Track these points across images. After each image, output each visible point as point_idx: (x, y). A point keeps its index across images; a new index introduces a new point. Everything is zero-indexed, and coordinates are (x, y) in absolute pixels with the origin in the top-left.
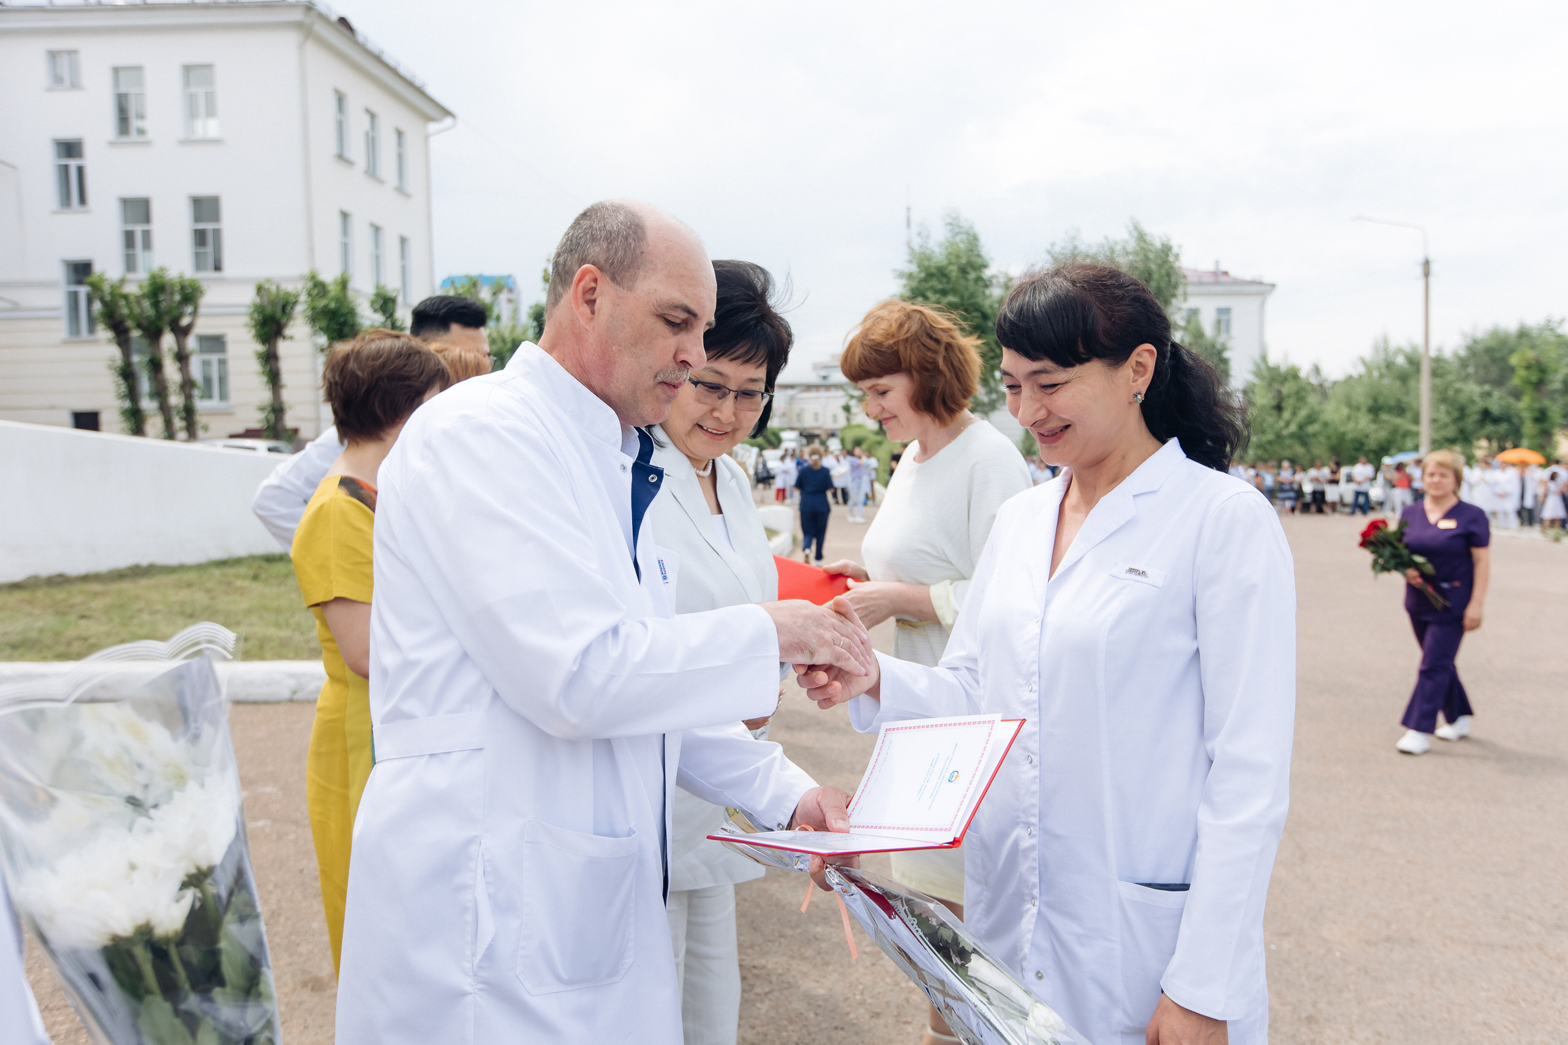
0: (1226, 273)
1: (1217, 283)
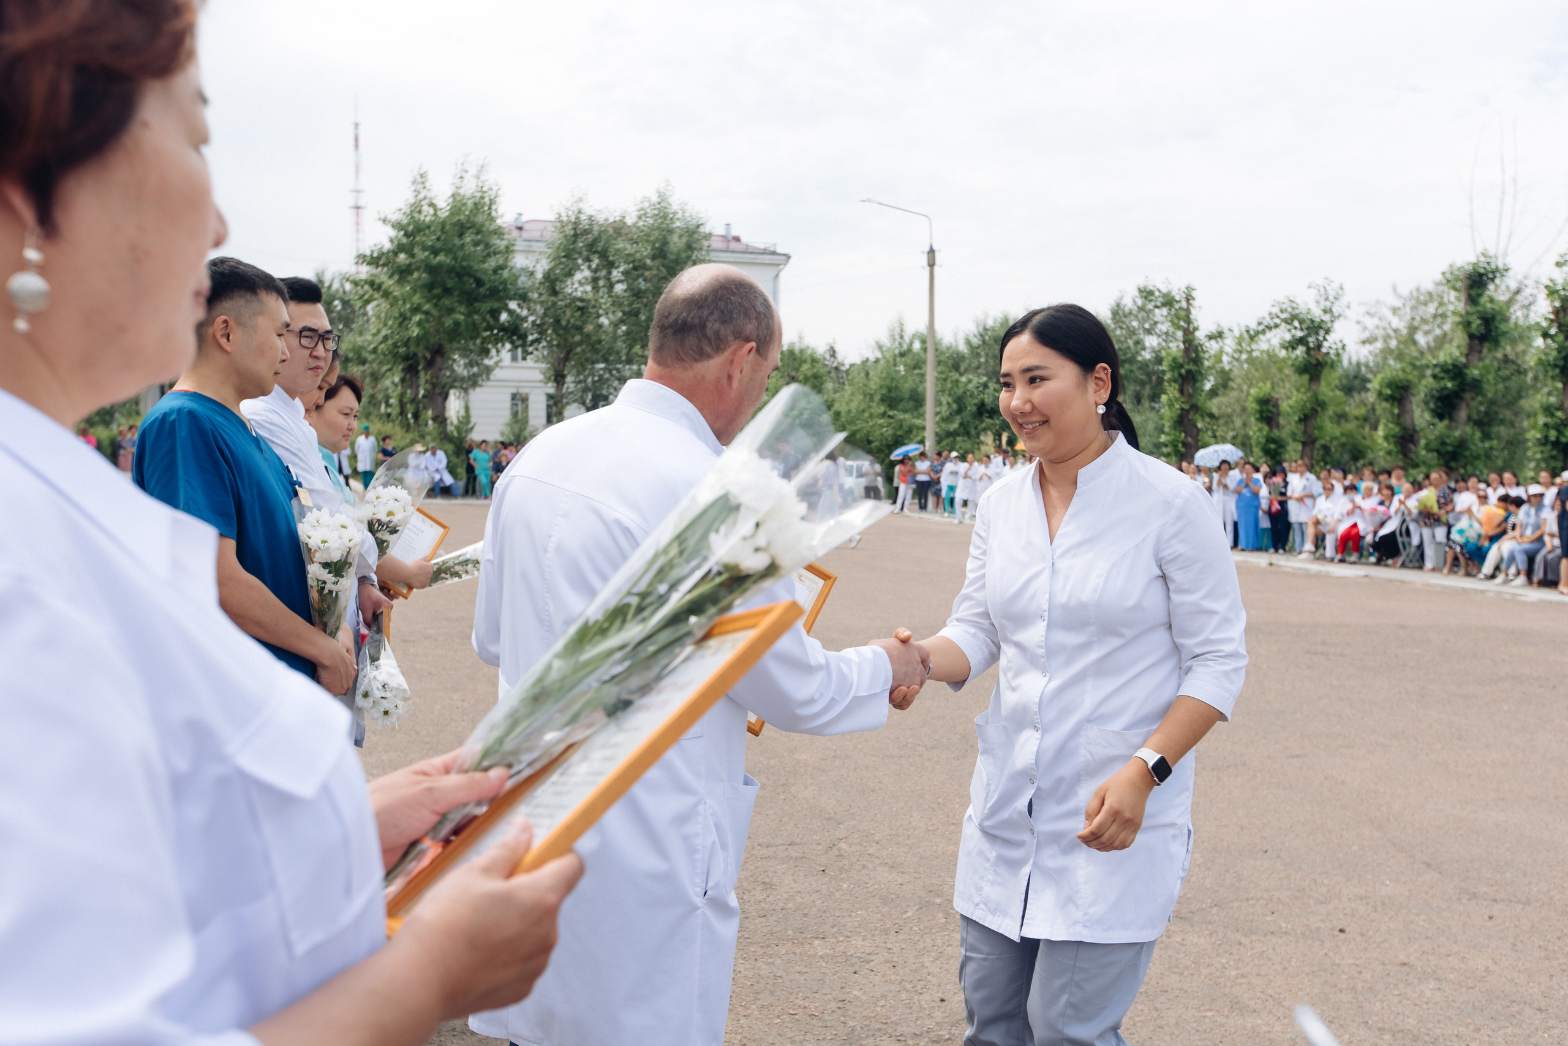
0: (737, 239)
1: (727, 251)
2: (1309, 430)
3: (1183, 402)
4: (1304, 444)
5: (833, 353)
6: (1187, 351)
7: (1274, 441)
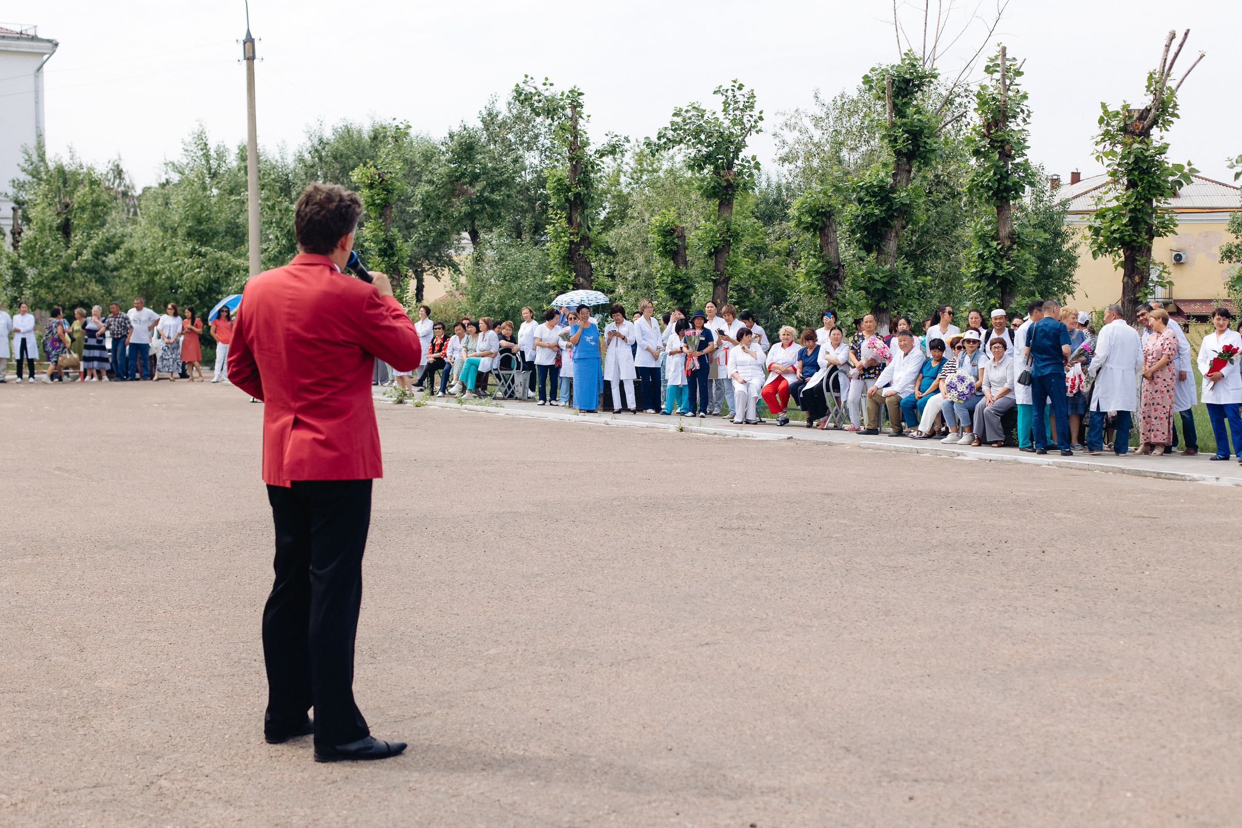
2: (721, 266)
3: (571, 234)
4: (716, 283)
5: (119, 173)
6: (574, 169)
7: (681, 280)
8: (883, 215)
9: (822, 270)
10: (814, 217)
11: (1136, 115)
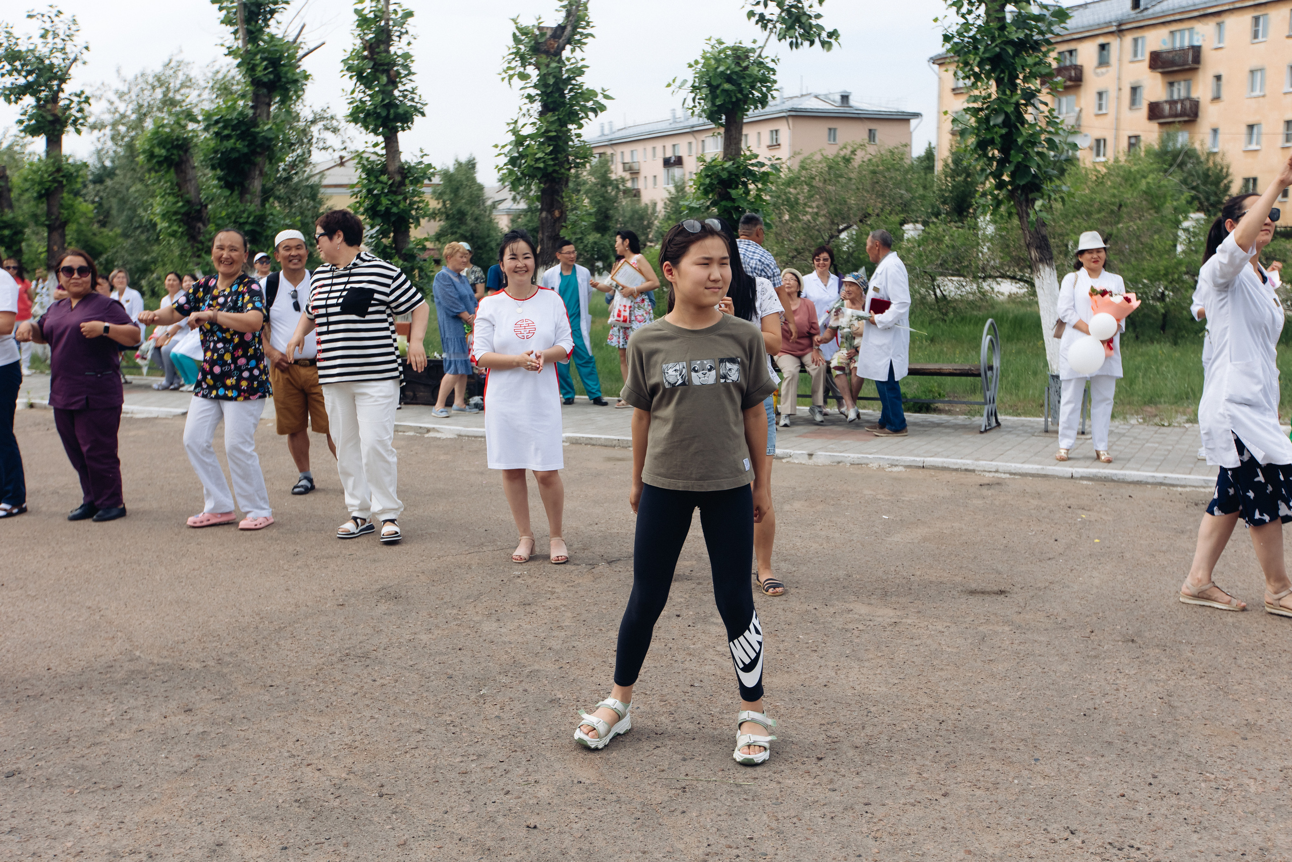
8: (246, 150)
9: (183, 211)
10: (168, 150)
11: (549, 33)
